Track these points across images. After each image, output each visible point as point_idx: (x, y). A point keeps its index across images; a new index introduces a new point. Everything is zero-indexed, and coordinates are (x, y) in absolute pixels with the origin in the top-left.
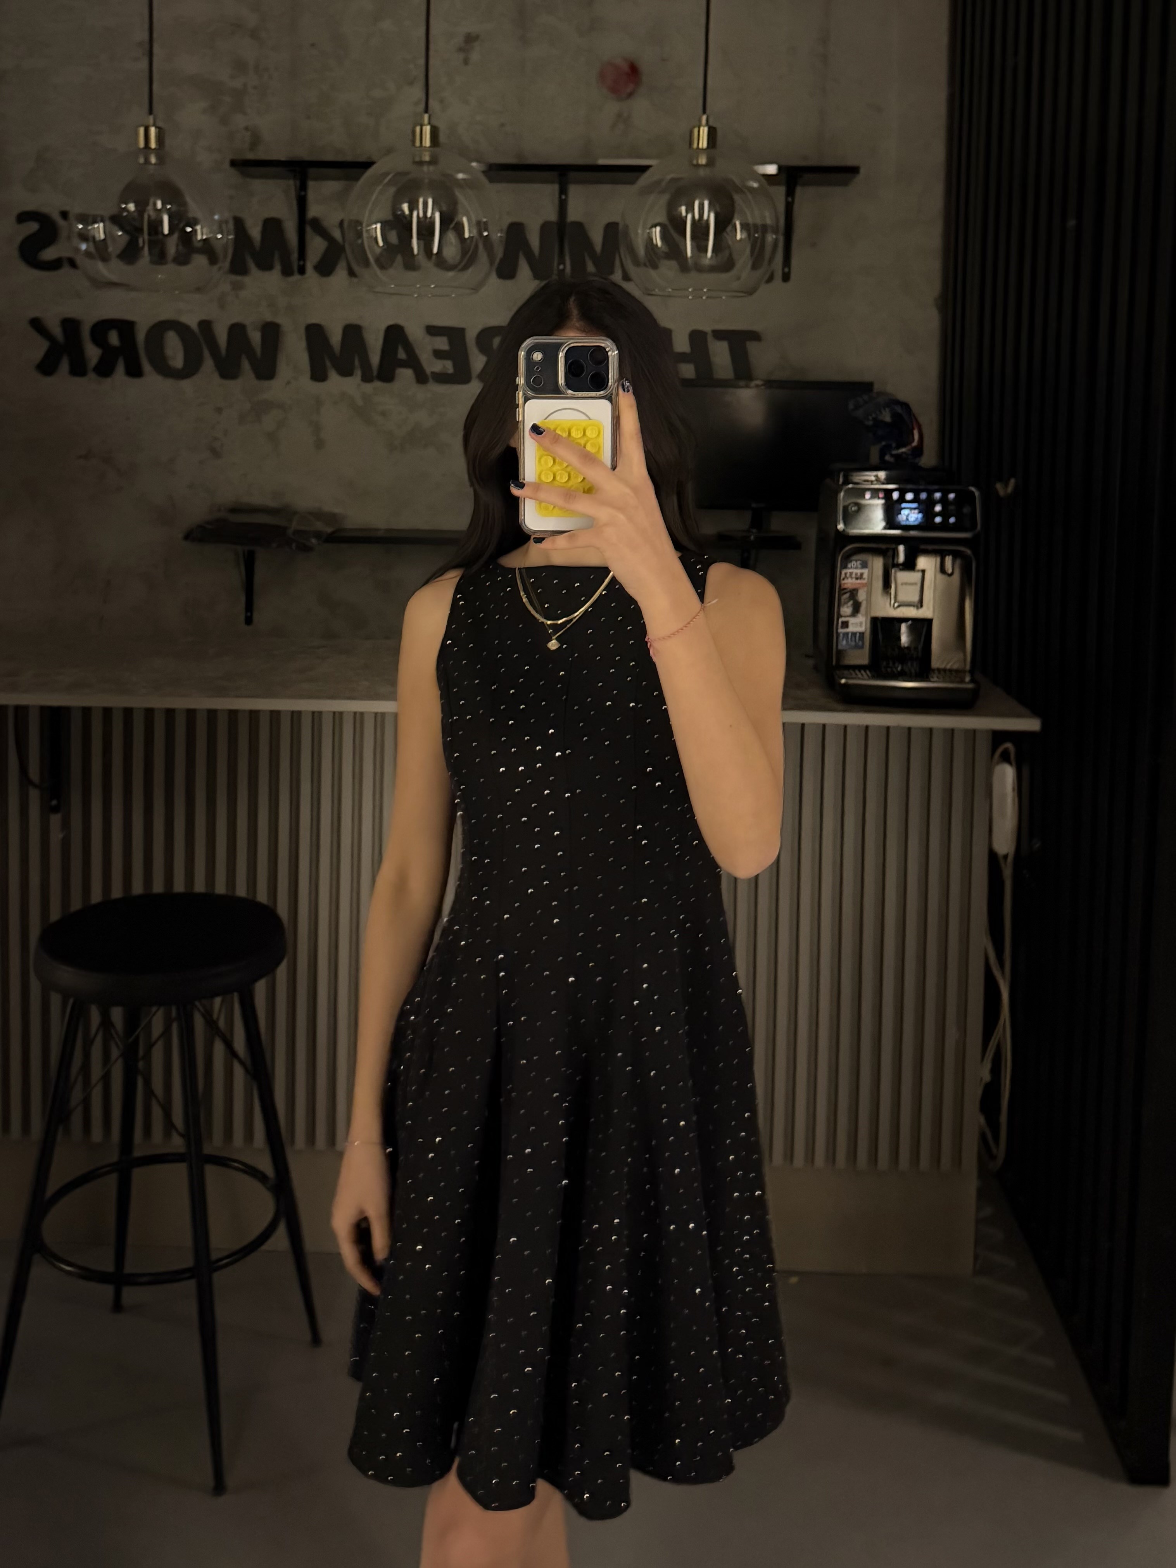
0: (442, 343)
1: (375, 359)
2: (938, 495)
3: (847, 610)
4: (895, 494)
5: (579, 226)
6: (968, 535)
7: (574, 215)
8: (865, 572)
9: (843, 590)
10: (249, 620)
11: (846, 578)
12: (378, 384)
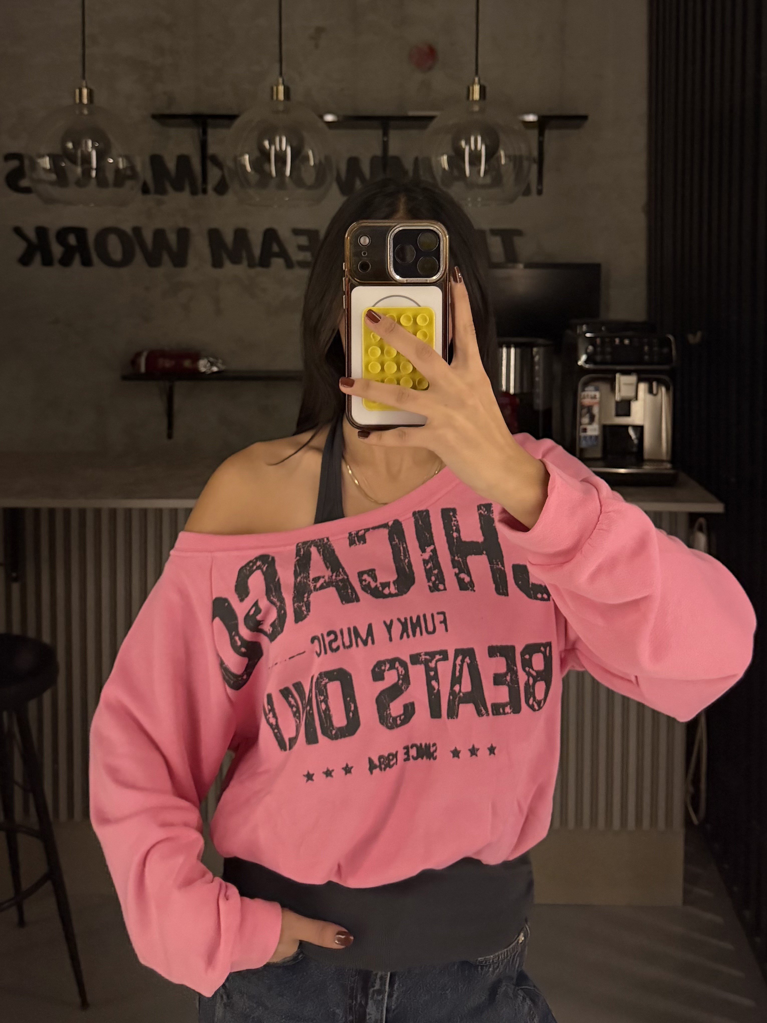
0: (304, 241)
1: (257, 252)
2: (646, 340)
3: (585, 420)
4: (617, 341)
5: (397, 159)
6: (666, 367)
7: (393, 151)
8: (597, 394)
9: (583, 407)
10: (170, 436)
11: (584, 398)
12: (259, 269)
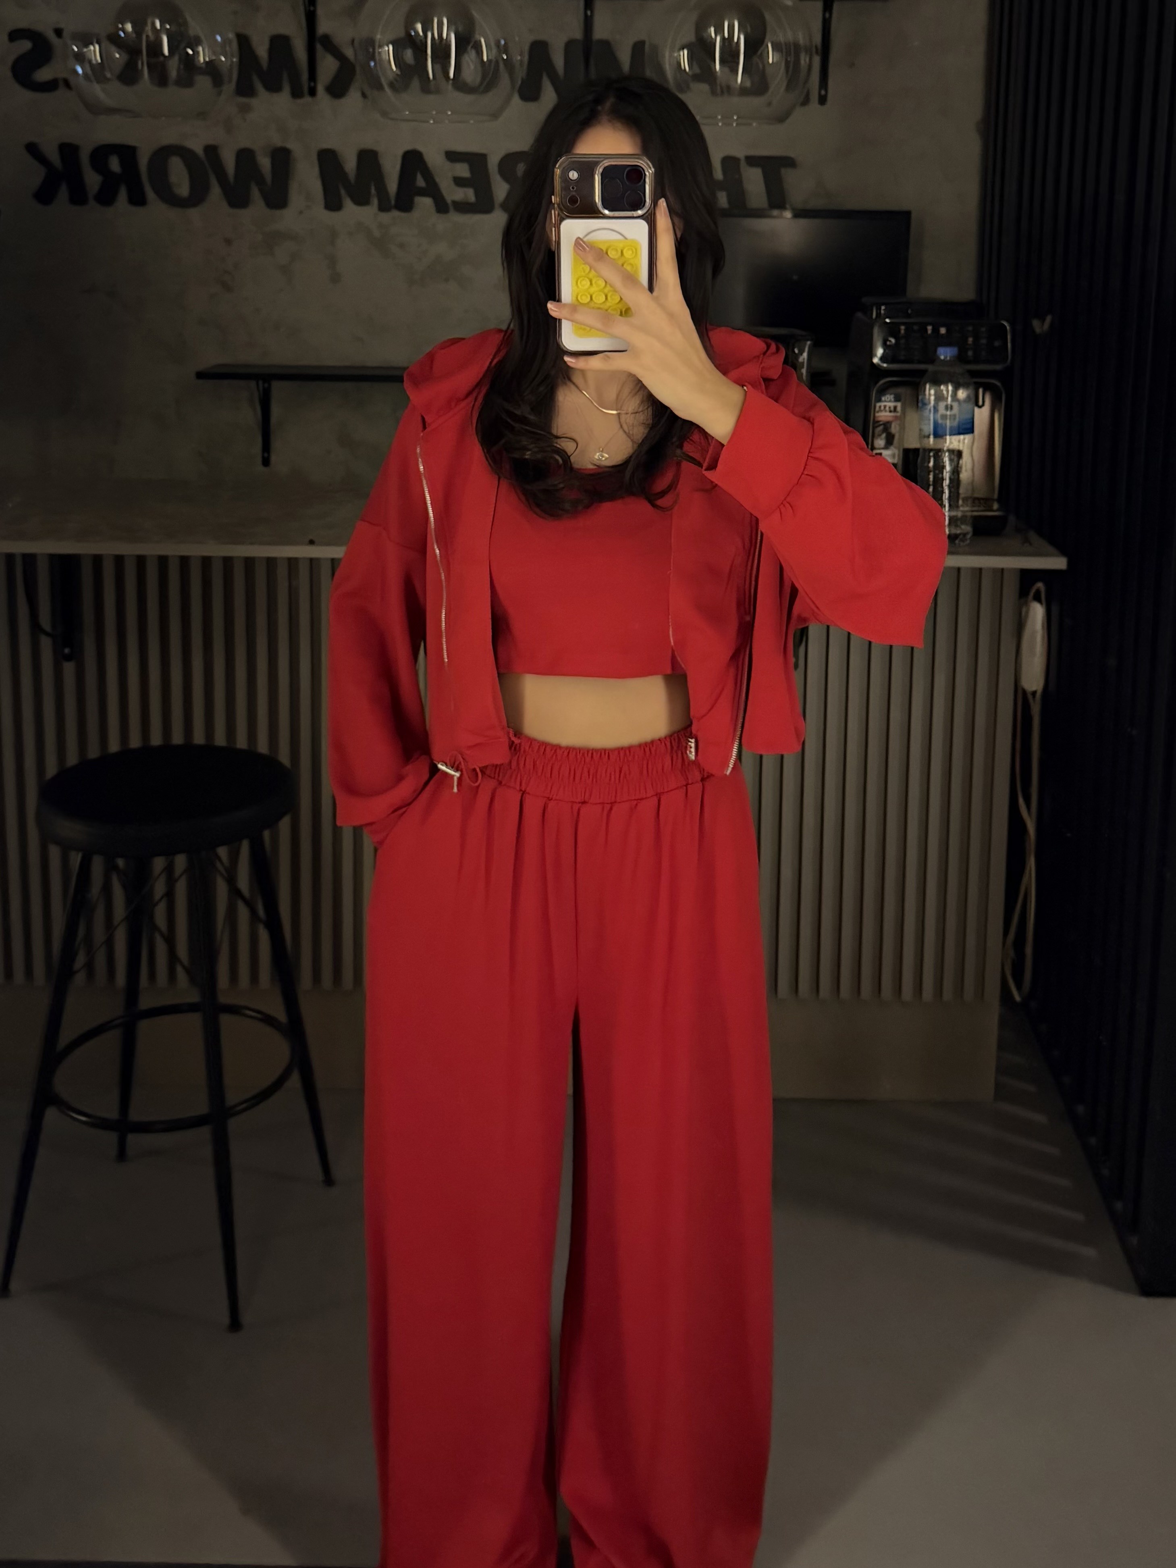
0: (463, 170)
1: (392, 186)
2: (970, 328)
3: (880, 442)
4: (930, 328)
5: (606, 45)
6: (998, 367)
7: (600, 32)
8: (899, 405)
9: (876, 423)
10: (266, 462)
11: (880, 411)
12: (396, 213)
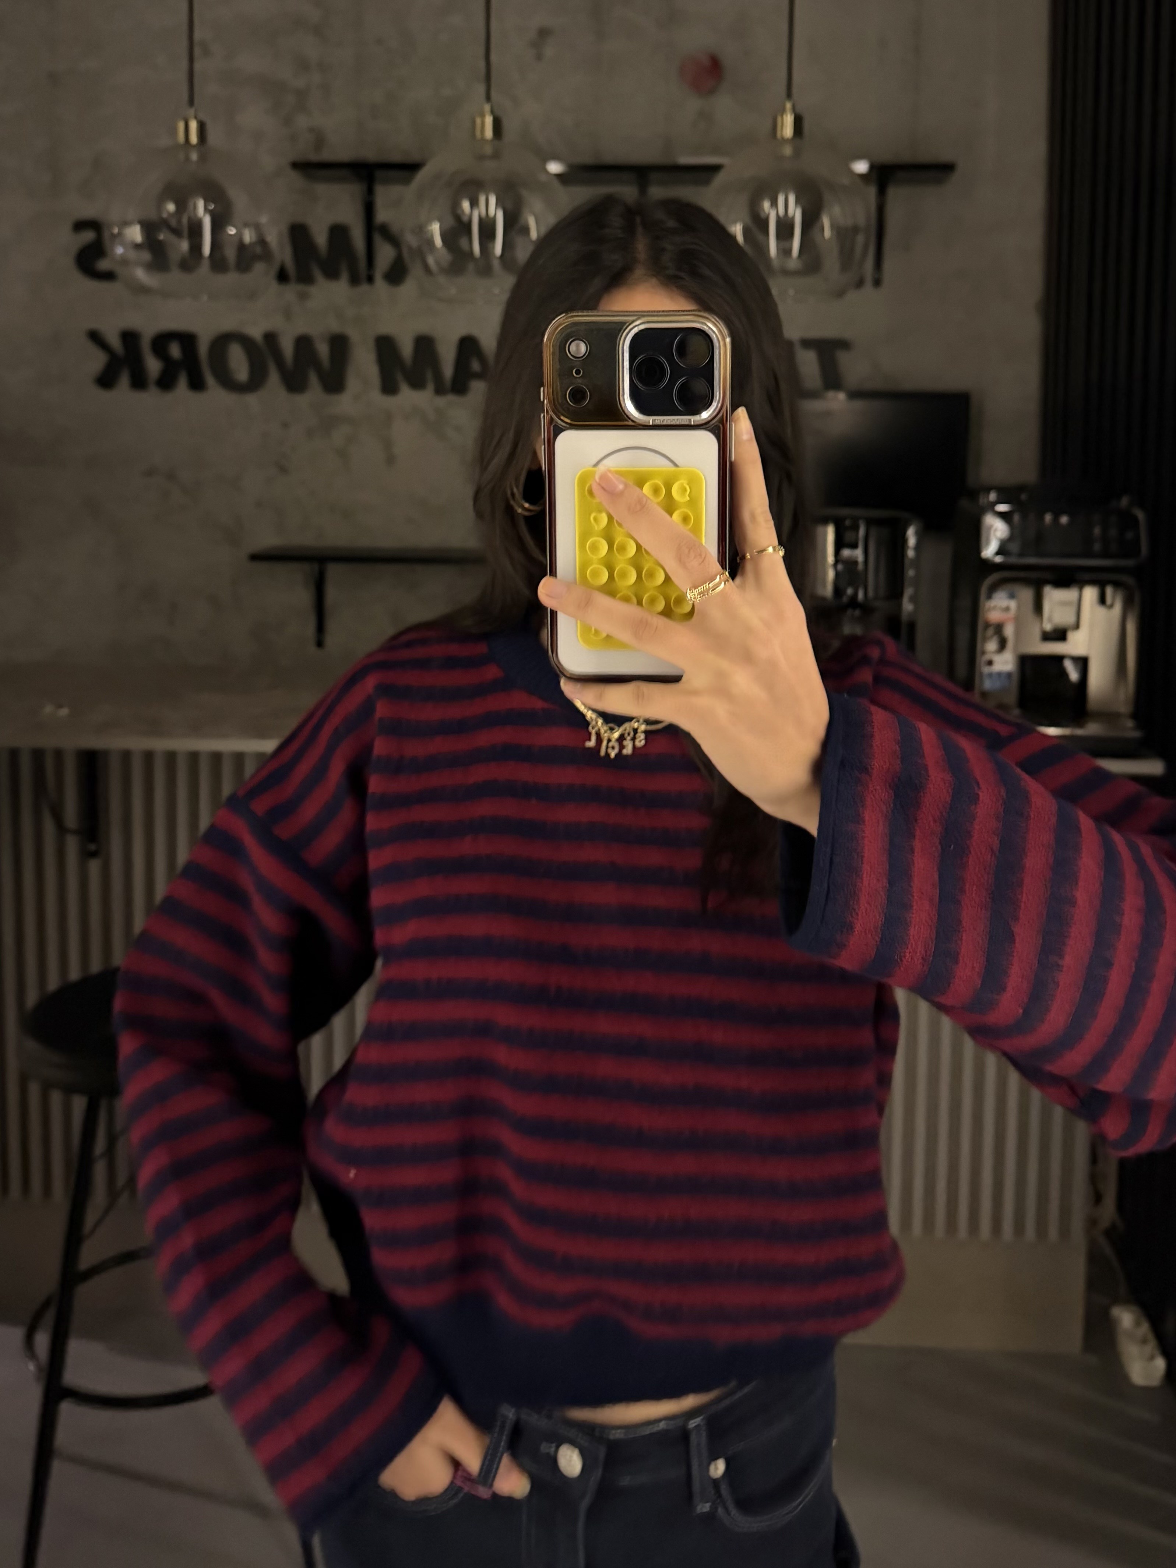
1: (447, 372)
3: (992, 646)
6: (1132, 563)
8: (1014, 603)
9: (986, 624)
10: (320, 644)
11: (990, 610)
12: (451, 398)
